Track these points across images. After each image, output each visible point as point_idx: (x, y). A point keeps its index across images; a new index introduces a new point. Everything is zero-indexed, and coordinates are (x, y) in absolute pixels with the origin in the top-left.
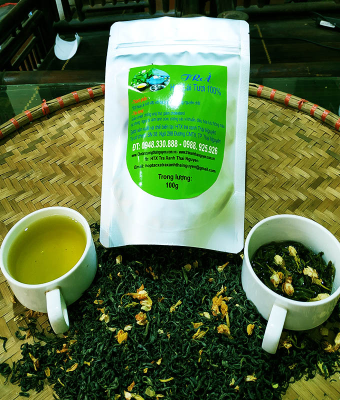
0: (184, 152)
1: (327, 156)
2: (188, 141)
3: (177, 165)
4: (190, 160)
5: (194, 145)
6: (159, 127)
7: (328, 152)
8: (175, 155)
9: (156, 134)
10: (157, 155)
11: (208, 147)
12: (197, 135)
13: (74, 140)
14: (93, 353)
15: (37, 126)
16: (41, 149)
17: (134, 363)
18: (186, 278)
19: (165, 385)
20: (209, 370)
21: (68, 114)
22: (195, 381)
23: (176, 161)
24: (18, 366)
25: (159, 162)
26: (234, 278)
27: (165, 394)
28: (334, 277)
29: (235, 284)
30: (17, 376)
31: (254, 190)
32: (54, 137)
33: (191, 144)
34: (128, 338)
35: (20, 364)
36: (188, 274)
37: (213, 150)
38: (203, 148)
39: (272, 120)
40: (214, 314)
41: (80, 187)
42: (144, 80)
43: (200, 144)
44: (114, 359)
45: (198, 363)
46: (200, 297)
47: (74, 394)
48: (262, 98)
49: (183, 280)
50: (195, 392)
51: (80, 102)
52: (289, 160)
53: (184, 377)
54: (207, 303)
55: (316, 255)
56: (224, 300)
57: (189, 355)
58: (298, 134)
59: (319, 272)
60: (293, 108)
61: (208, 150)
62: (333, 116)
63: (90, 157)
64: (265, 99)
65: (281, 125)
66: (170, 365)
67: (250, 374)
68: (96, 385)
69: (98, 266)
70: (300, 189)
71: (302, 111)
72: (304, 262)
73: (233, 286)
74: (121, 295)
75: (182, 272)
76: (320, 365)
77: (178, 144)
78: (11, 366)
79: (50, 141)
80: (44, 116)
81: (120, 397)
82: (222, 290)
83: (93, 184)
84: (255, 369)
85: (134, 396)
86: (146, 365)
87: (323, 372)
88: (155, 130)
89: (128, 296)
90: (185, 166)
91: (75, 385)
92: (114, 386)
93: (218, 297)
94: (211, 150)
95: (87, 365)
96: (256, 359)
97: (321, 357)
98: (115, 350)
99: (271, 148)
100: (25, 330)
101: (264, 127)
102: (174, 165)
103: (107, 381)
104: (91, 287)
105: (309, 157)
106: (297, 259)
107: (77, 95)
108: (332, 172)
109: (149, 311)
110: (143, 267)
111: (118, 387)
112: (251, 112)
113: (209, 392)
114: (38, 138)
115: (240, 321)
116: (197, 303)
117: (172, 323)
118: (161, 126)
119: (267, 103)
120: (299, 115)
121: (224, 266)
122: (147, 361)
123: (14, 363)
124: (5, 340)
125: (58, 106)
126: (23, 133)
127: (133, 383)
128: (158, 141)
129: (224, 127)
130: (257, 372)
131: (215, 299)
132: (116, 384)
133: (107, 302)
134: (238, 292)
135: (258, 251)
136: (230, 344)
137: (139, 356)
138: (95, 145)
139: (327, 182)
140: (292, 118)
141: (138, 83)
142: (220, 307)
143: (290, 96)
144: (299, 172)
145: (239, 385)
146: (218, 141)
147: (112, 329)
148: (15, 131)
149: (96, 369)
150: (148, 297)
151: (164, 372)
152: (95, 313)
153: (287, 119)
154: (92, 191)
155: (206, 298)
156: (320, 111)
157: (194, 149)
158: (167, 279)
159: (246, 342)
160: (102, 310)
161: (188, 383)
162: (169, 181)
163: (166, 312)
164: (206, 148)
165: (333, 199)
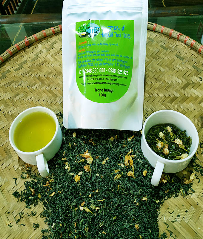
0: (109, 75)
1: (192, 69)
2: (111, 68)
3: (105, 83)
4: (112, 80)
5: (115, 71)
6: (94, 60)
7: (194, 67)
8: (104, 77)
9: (93, 64)
10: (94, 77)
11: (123, 71)
12: (116, 64)
13: (45, 61)
14: (62, 187)
15: (23, 53)
16: (26, 67)
17: (84, 192)
18: (111, 145)
19: (100, 203)
20: (123, 195)
21: (40, 44)
22: (116, 201)
23: (104, 81)
24: (24, 193)
25: (95, 81)
26: (137, 144)
27: (100, 207)
28: (191, 144)
29: (137, 147)
30: (23, 198)
31: (150, 91)
32: (33, 60)
33: (113, 70)
34: (81, 179)
35: (24, 192)
36: (112, 143)
37: (125, 72)
38: (120, 72)
39: (162, 46)
40: (126, 165)
41: (50, 91)
42: (85, 30)
43: (118, 70)
44: (74, 190)
45: (117, 192)
46: (118, 155)
47: (54, 207)
48: (156, 32)
49: (109, 146)
50: (116, 206)
51: (47, 37)
52: (170, 72)
53: (110, 199)
54: (122, 158)
55: (182, 132)
56: (131, 157)
57: (112, 188)
58: (176, 55)
59: (183, 141)
60: (174, 38)
61: (123, 73)
62: (197, 44)
63: (55, 72)
64: (158, 32)
65: (167, 49)
66: (103, 193)
67: (144, 196)
68: (65, 203)
69: (63, 138)
70: (176, 90)
71: (179, 40)
72: (175, 136)
73: (136, 149)
74: (76, 156)
75: (109, 142)
76: (181, 190)
77: (106, 71)
78: (20, 193)
79: (30, 62)
80: (26, 47)
81: (77, 209)
82: (130, 152)
83: (58, 89)
84: (147, 194)
85: (84, 208)
86: (90, 193)
87: (183, 194)
88: (92, 62)
89: (79, 156)
90: (110, 83)
91: (54, 203)
92: (74, 204)
93: (128, 155)
94: (124, 73)
95: (59, 193)
96: (148, 189)
97: (182, 186)
98: (74, 185)
99: (160, 64)
100: (26, 174)
101: (157, 51)
102: (103, 83)
103: (70, 201)
104: (59, 151)
105: (182, 69)
106: (172, 134)
107: (45, 32)
108: (195, 79)
109: (91, 164)
110: (87, 139)
111: (76, 205)
112: (149, 41)
113: (123, 206)
114: (24, 60)
115: (140, 169)
116: (117, 158)
117: (103, 170)
118: (95, 59)
119: (159, 35)
120: (177, 43)
121: (132, 138)
122: (91, 191)
123: (21, 191)
124: (16, 179)
125: (34, 40)
126: (15, 58)
127: (84, 202)
128: (94, 69)
129: (132, 58)
130: (148, 195)
131: (126, 157)
132: (75, 203)
133: (68, 159)
134: (139, 152)
135: (150, 129)
136: (134, 181)
137: (86, 188)
138: (58, 64)
139: (192, 85)
140: (173, 44)
141: (81, 32)
142: (129, 161)
143: (173, 31)
144: (176, 79)
145: (139, 202)
146: (129, 67)
147: (72, 174)
148: (10, 57)
149: (64, 195)
150: (91, 156)
151: (100, 196)
152: (62, 165)
153: (170, 46)
154: (57, 93)
155: (122, 156)
156: (190, 41)
157: (115, 73)
158: (100, 146)
159: (143, 180)
160: (66, 163)
161: (112, 201)
162: (100, 92)
163: (100, 164)
164: (122, 72)
165: (194, 96)
